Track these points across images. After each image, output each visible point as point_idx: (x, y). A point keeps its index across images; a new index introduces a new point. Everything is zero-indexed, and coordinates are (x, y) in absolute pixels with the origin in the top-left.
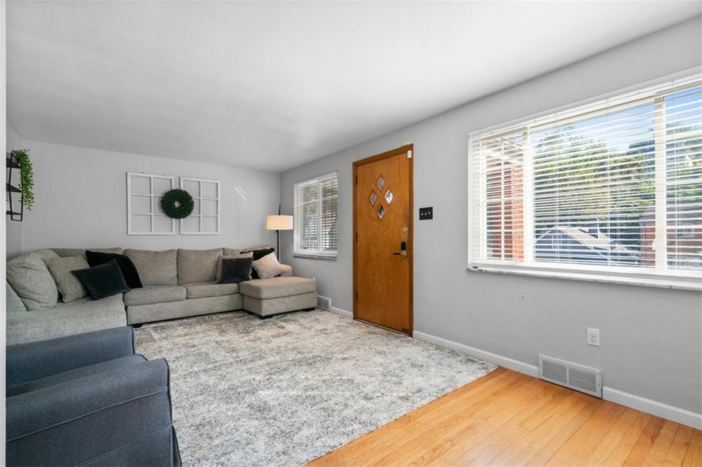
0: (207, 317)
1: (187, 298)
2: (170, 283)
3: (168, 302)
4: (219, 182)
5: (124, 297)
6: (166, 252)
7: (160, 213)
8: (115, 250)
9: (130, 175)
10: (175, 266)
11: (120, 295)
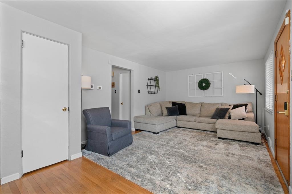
0: (202, 131)
1: (195, 122)
2: (196, 115)
3: (188, 121)
4: (222, 72)
5: (176, 117)
6: (198, 103)
7: (198, 88)
8: (182, 102)
9: (189, 76)
10: (200, 109)
11: (175, 116)
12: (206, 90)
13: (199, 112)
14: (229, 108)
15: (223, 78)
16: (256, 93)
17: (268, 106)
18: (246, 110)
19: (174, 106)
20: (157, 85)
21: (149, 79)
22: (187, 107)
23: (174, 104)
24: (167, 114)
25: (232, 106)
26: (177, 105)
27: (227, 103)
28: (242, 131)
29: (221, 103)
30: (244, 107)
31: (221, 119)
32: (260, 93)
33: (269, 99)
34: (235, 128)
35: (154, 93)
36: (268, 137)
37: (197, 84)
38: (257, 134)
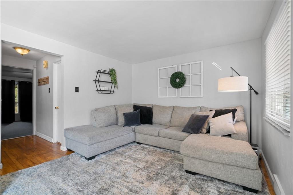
1: (159, 136)
2: (165, 124)
3: (150, 135)
4: (202, 62)
5: (135, 128)
6: (168, 107)
7: (170, 86)
8: (149, 105)
9: (159, 69)
10: (170, 115)
11: (133, 127)
12: (180, 89)
13: (168, 119)
14: (209, 116)
15: (202, 71)
16: (249, 91)
17: (270, 114)
18: (233, 120)
19: (136, 111)
20: (114, 81)
21: (99, 72)
22: (154, 112)
23: (136, 107)
24: (123, 123)
25: (213, 113)
26: (139, 110)
27: (208, 107)
28: (226, 164)
29: (198, 107)
30: (231, 114)
31: (194, 133)
32: (255, 91)
33: (272, 100)
34: (213, 157)
35: (109, 92)
36: (275, 176)
37: (169, 79)
38: (253, 171)
